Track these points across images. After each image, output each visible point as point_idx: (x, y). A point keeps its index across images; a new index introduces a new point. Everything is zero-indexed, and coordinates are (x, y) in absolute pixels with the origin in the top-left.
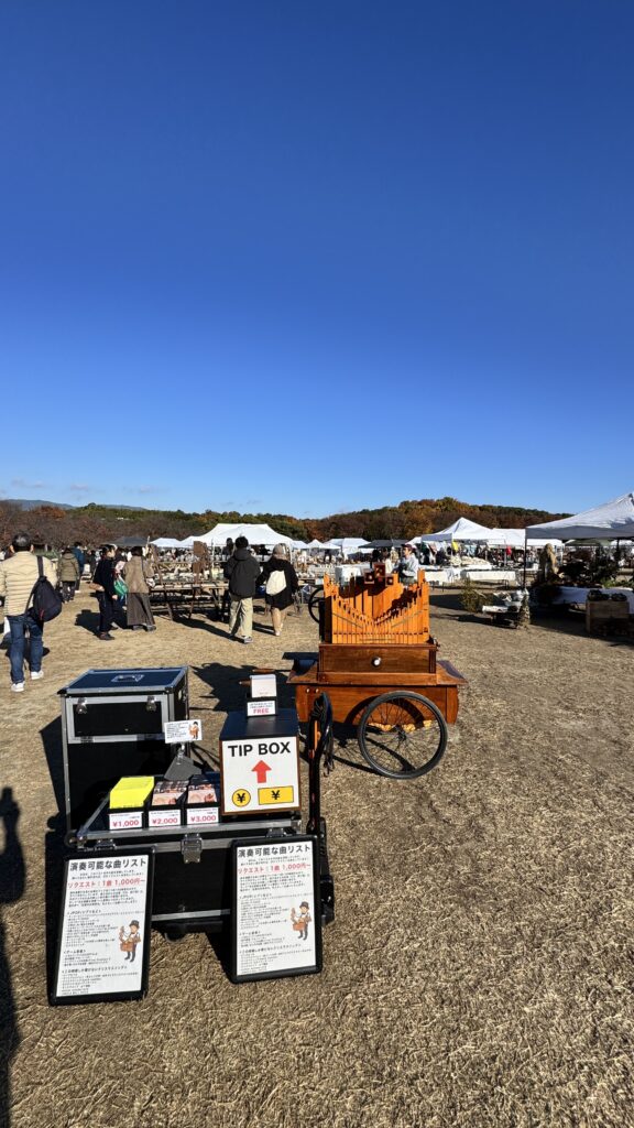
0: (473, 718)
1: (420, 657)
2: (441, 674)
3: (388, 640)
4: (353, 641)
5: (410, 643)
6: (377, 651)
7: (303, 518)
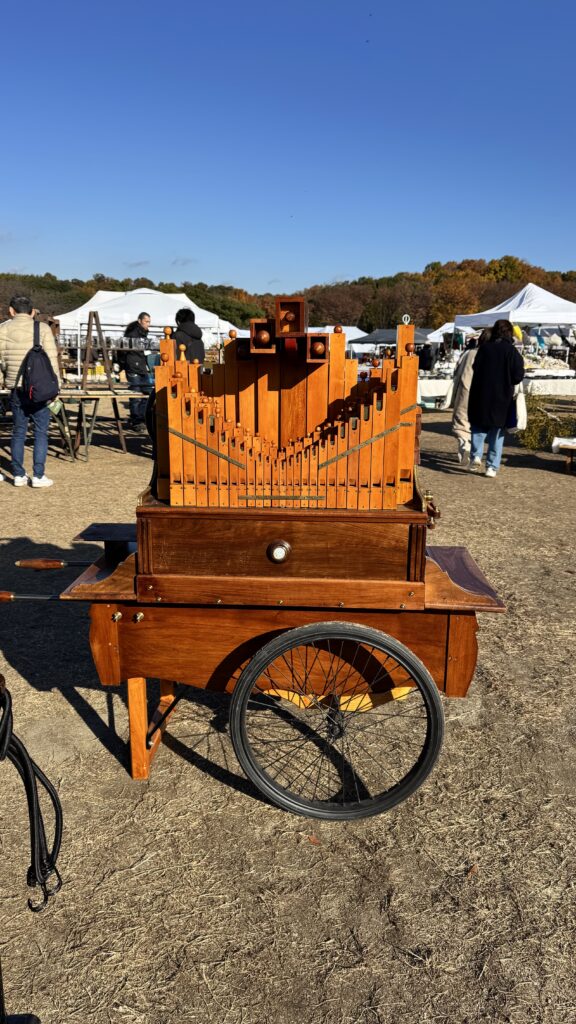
0: (515, 665)
1: (385, 543)
2: (437, 582)
3: (306, 500)
4: (222, 499)
5: (364, 506)
6: (281, 525)
7: (261, 293)
